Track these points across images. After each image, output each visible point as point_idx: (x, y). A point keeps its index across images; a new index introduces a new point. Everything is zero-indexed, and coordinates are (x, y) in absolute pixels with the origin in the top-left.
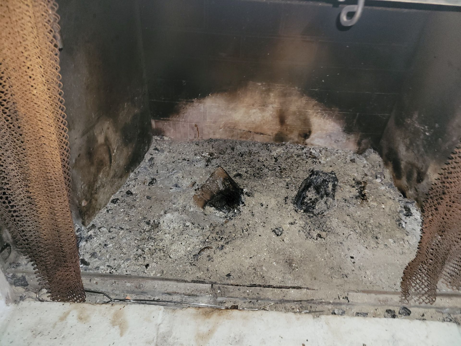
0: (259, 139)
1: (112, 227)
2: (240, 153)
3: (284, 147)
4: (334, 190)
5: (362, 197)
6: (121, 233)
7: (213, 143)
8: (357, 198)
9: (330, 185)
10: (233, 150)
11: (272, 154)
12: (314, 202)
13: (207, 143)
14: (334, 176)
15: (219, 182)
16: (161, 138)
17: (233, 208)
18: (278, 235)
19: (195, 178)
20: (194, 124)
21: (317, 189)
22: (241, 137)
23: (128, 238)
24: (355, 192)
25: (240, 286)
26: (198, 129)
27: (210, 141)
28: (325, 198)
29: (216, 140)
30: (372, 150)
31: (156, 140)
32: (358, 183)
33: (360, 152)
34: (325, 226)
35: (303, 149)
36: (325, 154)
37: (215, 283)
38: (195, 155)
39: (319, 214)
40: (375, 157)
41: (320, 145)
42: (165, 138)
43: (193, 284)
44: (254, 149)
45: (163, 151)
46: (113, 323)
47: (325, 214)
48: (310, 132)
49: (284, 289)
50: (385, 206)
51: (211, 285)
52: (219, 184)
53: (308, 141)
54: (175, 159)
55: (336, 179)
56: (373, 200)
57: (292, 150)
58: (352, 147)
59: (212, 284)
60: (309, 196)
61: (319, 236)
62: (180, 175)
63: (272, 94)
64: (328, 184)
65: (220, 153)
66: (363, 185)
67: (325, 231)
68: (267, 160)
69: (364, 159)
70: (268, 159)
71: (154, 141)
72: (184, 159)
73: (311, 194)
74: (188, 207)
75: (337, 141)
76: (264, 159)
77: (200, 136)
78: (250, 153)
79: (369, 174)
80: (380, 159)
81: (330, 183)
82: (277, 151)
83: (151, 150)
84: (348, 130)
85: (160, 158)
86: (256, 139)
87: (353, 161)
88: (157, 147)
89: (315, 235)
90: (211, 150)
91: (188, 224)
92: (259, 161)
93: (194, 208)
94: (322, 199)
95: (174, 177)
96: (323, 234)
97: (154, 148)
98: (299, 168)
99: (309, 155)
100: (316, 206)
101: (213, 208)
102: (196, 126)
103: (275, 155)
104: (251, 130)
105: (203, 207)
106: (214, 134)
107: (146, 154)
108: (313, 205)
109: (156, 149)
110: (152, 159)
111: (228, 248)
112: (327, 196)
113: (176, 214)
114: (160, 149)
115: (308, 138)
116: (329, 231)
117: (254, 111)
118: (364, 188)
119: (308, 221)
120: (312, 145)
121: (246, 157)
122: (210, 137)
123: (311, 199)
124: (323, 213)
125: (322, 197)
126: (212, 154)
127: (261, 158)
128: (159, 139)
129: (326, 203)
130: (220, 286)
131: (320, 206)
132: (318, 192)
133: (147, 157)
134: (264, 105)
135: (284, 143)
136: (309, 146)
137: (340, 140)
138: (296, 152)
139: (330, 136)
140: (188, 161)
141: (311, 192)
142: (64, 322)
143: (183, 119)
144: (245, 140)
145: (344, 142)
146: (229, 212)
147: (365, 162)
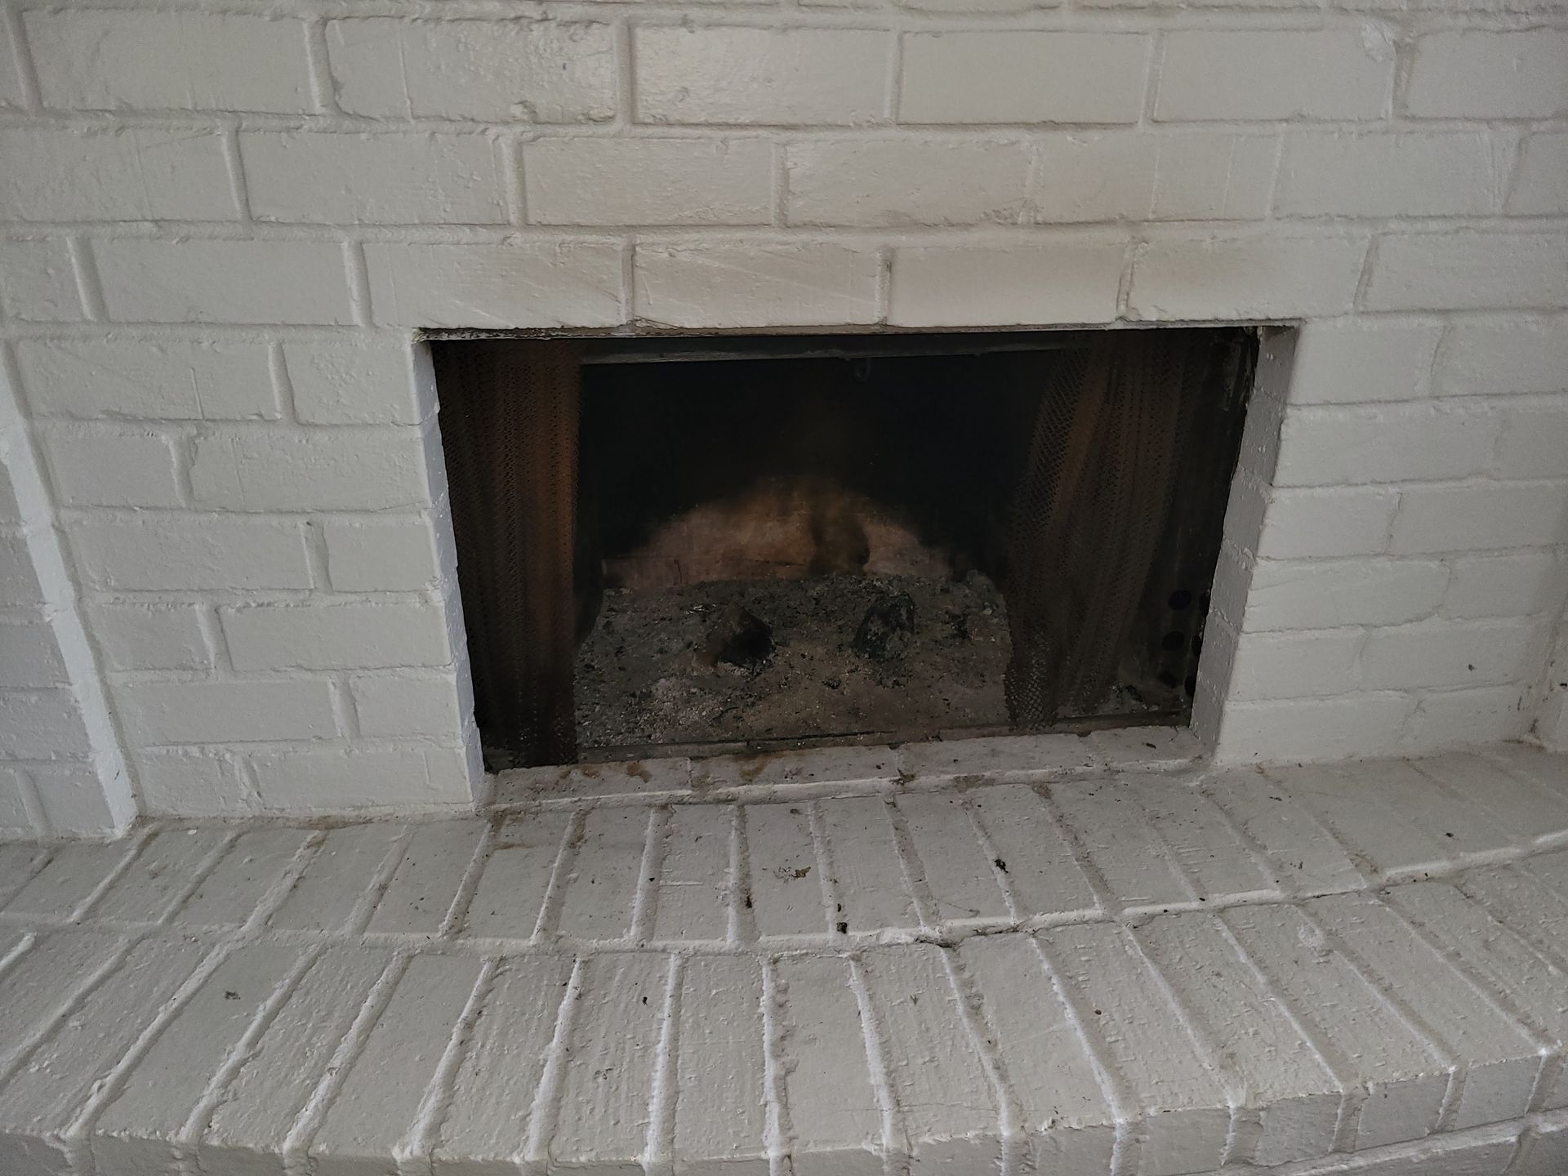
0: (782, 573)
1: (581, 704)
2: (756, 599)
3: (828, 583)
4: (910, 618)
5: (963, 634)
6: (597, 710)
7: (707, 589)
8: (953, 637)
9: (903, 612)
10: (743, 596)
11: (809, 594)
12: (883, 638)
13: (697, 591)
14: (907, 597)
15: (733, 623)
16: (616, 593)
17: (760, 658)
18: (833, 687)
19: (689, 638)
20: (672, 559)
21: (885, 618)
22: (753, 574)
23: (610, 714)
24: (950, 629)
25: (788, 739)
26: (679, 567)
27: (702, 585)
28: (898, 632)
29: (712, 584)
30: (976, 571)
31: (609, 596)
32: (954, 617)
33: (958, 578)
34: (903, 669)
35: (860, 582)
36: (898, 586)
37: (753, 740)
38: (681, 609)
39: (893, 658)
40: (981, 580)
41: (889, 572)
42: (625, 591)
43: (720, 745)
44: (778, 591)
45: (625, 611)
46: (631, 774)
47: (902, 656)
48: (867, 551)
49: (849, 737)
50: (995, 638)
51: (746, 744)
52: (733, 627)
53: (866, 567)
54: (648, 620)
55: (910, 602)
56: (977, 635)
57: (842, 586)
58: (942, 571)
59: (748, 741)
60: (873, 629)
61: (896, 683)
62: (663, 636)
63: (795, 494)
64: (900, 610)
65: (721, 603)
66: (962, 619)
67: (904, 676)
68: (802, 604)
69: (965, 587)
70: (804, 603)
71: (606, 598)
72: (663, 619)
73: (876, 627)
74: (689, 669)
75: (914, 563)
76: (798, 603)
77: (683, 581)
78: (772, 596)
79: (972, 604)
80: (989, 582)
81: (902, 609)
82: (817, 589)
83: (604, 610)
84: (929, 540)
85: (622, 622)
86: (778, 575)
87: (945, 591)
88: (612, 605)
89: (890, 683)
90: (707, 600)
91: (693, 690)
92: (788, 607)
93: (698, 669)
94: (894, 633)
95: (655, 640)
96: (903, 680)
97: (607, 608)
98: (857, 609)
99: (871, 590)
100: (887, 645)
101: (729, 663)
102: (676, 562)
103: (815, 594)
104: (769, 559)
105: (714, 665)
106: (708, 574)
107: (598, 618)
108: (881, 643)
109: (612, 610)
110: (609, 624)
111: (761, 706)
112: (901, 630)
113: (673, 679)
114: (617, 609)
115: (866, 562)
116: (910, 676)
117: (770, 524)
118: (963, 622)
119: (877, 668)
120: (875, 574)
121: (766, 603)
122: (702, 579)
123: (876, 634)
124: (899, 655)
125: (894, 631)
126: (708, 605)
127: (792, 603)
128: (613, 593)
129: (900, 639)
130: (759, 742)
131: (892, 645)
132: (886, 623)
133: (601, 621)
134: (784, 514)
135: (826, 576)
136: (870, 577)
137: (918, 560)
138: (850, 587)
139: (901, 554)
140: (671, 619)
141: (875, 624)
142: (568, 779)
143: (655, 553)
144: (759, 578)
145: (927, 562)
146: (754, 666)
147: (967, 591)
